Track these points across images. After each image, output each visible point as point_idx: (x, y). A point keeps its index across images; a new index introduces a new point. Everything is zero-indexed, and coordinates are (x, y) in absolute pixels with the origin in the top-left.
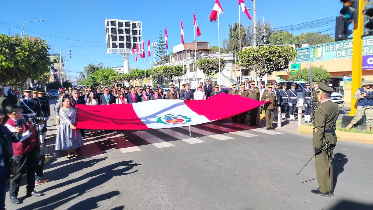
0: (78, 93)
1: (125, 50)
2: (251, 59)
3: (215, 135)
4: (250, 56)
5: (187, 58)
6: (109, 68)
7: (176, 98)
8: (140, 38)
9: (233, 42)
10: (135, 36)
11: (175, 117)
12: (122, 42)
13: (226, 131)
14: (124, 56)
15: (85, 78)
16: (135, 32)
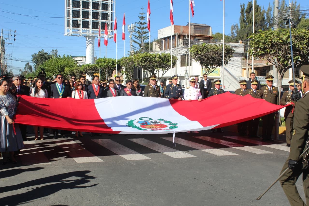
0: (20, 80)
1: (90, 31)
2: (269, 46)
3: (211, 149)
4: (267, 42)
5: (178, 46)
6: (66, 56)
7: (158, 96)
8: (111, 14)
9: (246, 28)
10: (105, 11)
11: (154, 121)
12: (86, 20)
13: (227, 145)
14: (87, 39)
15: (31, 71)
16: (105, 7)
